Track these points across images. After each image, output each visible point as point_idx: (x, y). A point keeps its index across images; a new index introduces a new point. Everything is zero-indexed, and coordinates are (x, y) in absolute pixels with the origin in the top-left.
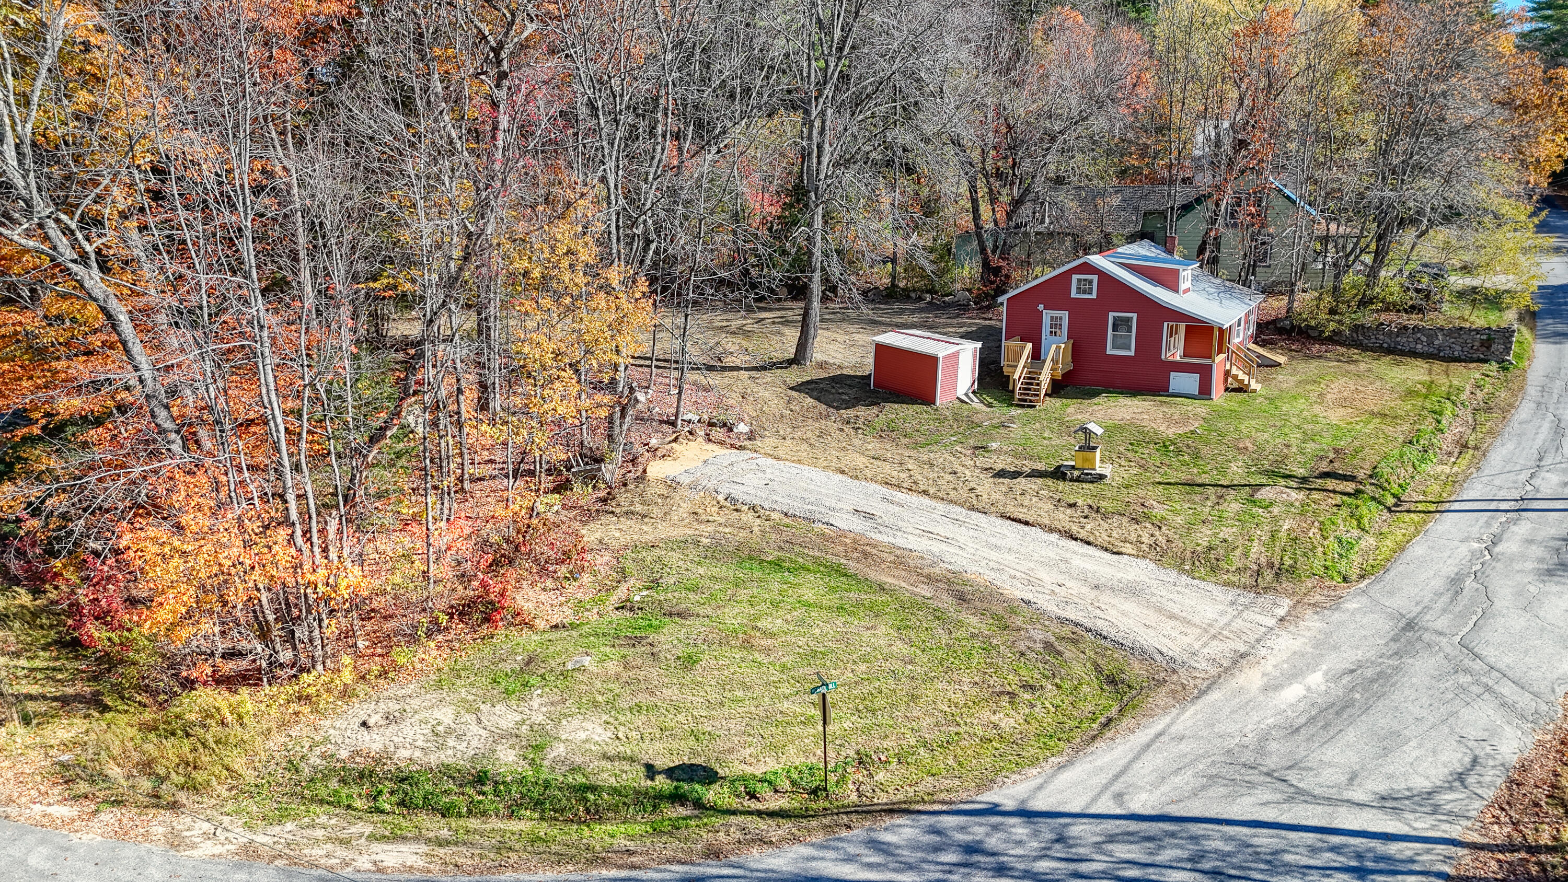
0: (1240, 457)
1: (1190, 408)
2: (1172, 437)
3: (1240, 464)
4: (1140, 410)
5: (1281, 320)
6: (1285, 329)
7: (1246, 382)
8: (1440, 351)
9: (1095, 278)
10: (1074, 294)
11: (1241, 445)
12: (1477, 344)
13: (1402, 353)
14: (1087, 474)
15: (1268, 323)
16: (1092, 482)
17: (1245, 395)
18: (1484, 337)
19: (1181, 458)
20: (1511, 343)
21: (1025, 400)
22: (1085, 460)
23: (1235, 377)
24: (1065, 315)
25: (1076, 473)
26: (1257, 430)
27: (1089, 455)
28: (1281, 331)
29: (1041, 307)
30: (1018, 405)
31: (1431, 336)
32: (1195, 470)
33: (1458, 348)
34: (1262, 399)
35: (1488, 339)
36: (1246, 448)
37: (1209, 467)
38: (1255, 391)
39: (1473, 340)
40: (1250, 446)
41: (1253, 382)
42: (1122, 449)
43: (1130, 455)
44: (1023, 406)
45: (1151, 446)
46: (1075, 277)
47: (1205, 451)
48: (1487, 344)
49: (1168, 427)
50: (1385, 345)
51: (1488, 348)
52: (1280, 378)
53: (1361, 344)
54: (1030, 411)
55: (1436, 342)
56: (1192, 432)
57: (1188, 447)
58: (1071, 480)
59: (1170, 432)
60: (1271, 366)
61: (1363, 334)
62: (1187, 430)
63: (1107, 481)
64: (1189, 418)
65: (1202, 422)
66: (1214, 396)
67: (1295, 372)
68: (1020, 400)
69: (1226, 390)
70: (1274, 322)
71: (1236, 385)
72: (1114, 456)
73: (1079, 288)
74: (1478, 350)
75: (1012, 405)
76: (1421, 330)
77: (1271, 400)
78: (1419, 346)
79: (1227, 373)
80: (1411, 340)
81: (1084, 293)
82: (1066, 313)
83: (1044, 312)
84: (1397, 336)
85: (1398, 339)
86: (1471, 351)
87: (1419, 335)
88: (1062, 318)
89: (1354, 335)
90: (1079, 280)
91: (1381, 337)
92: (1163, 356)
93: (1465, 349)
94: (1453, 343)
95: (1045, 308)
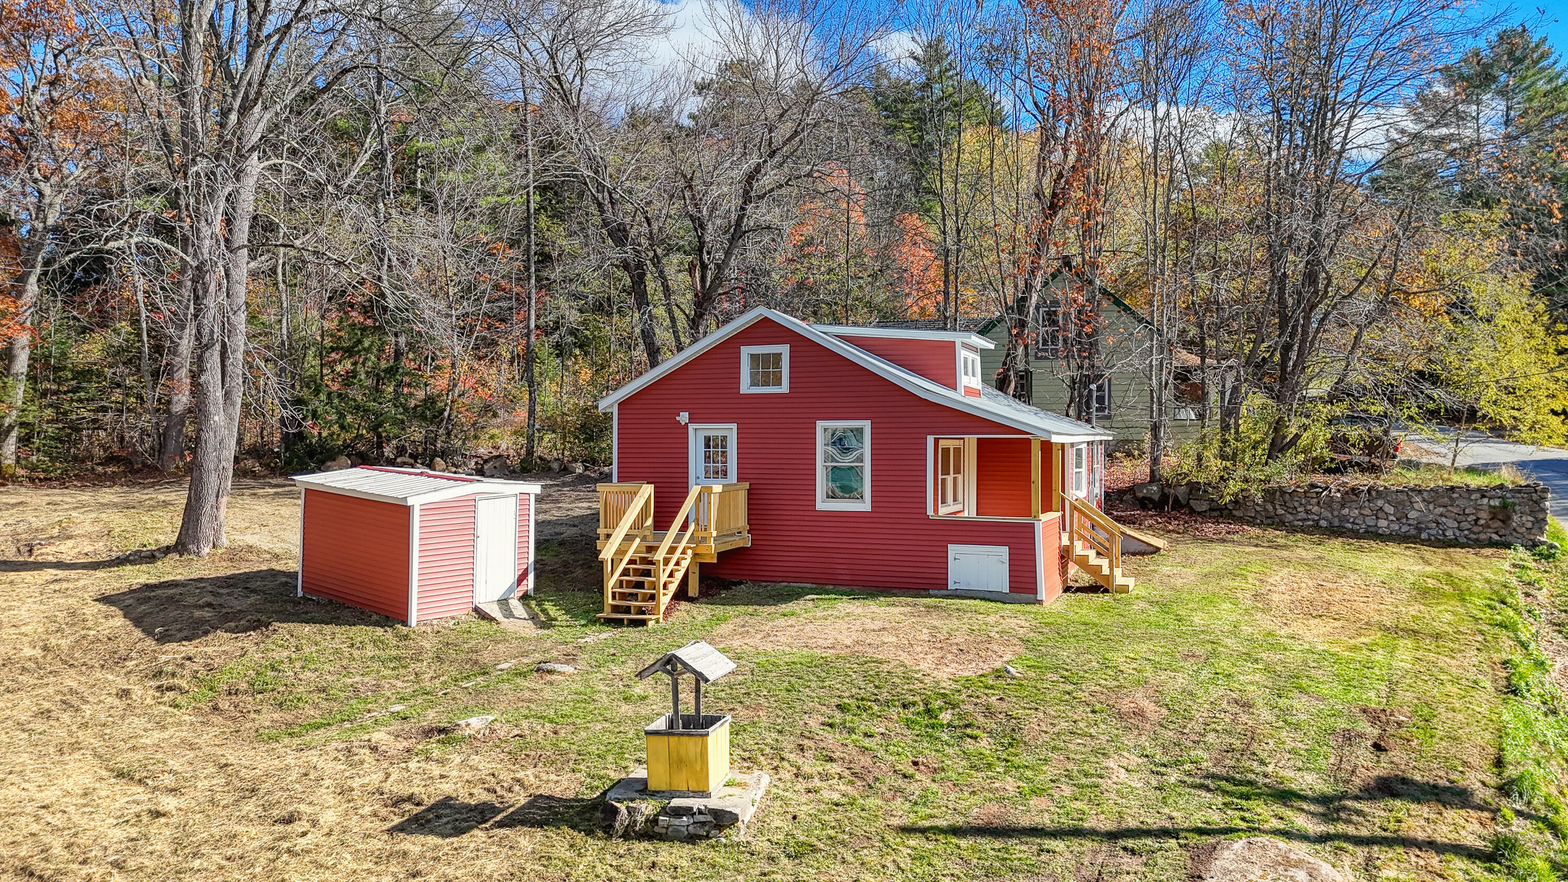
0: (1129, 740)
1: (991, 619)
2: (947, 686)
3: (1134, 760)
4: (878, 624)
5: (1143, 485)
6: (1151, 500)
7: (1106, 571)
8: (1420, 530)
9: (784, 350)
10: (745, 387)
11: (1126, 706)
12: (1484, 515)
13: (1356, 535)
14: (679, 812)
15: (1121, 492)
16: (691, 839)
17: (1107, 597)
18: (1496, 503)
19: (969, 745)
20: (1544, 510)
21: (627, 610)
22: (677, 763)
23: (1083, 562)
24: (730, 431)
25: (647, 808)
26: (1157, 667)
27: (689, 745)
28: (1144, 503)
29: (684, 417)
30: (609, 622)
31: (1402, 503)
32: (1010, 785)
33: (1452, 523)
34: (1142, 605)
35: (1504, 506)
36: (1140, 714)
37: (1049, 771)
38: (1124, 589)
39: (1477, 508)
40: (1149, 707)
41: (1118, 572)
42: (813, 723)
43: (832, 739)
44: (619, 623)
45: (893, 713)
46: (746, 352)
47: (1033, 724)
48: (1502, 514)
49: (940, 661)
50: (1323, 523)
51: (1506, 521)
52: (1166, 570)
53: (1283, 523)
54: (631, 633)
55: (1413, 515)
56: (998, 674)
57: (989, 712)
58: (626, 836)
59: (943, 674)
60: (1143, 554)
61: (1284, 505)
62: (986, 668)
63: (740, 834)
64: (990, 640)
65: (1020, 649)
66: (1042, 594)
67: (1188, 562)
68: (615, 609)
69: (1067, 589)
70: (1131, 490)
71: (1086, 579)
72: (788, 743)
73: (753, 376)
74: (1487, 526)
75: (594, 622)
76: (1383, 494)
77: (1164, 606)
78: (1383, 523)
79: (1065, 555)
80: (1367, 512)
81: (766, 384)
82: (734, 426)
83: (691, 427)
84: (1343, 506)
85: (1346, 511)
86: (1475, 529)
87: (1380, 503)
88: (724, 438)
89: (1269, 507)
90: (754, 357)
91: (1315, 509)
92: (930, 512)
93: (1465, 525)
94: (1441, 515)
95: (692, 420)
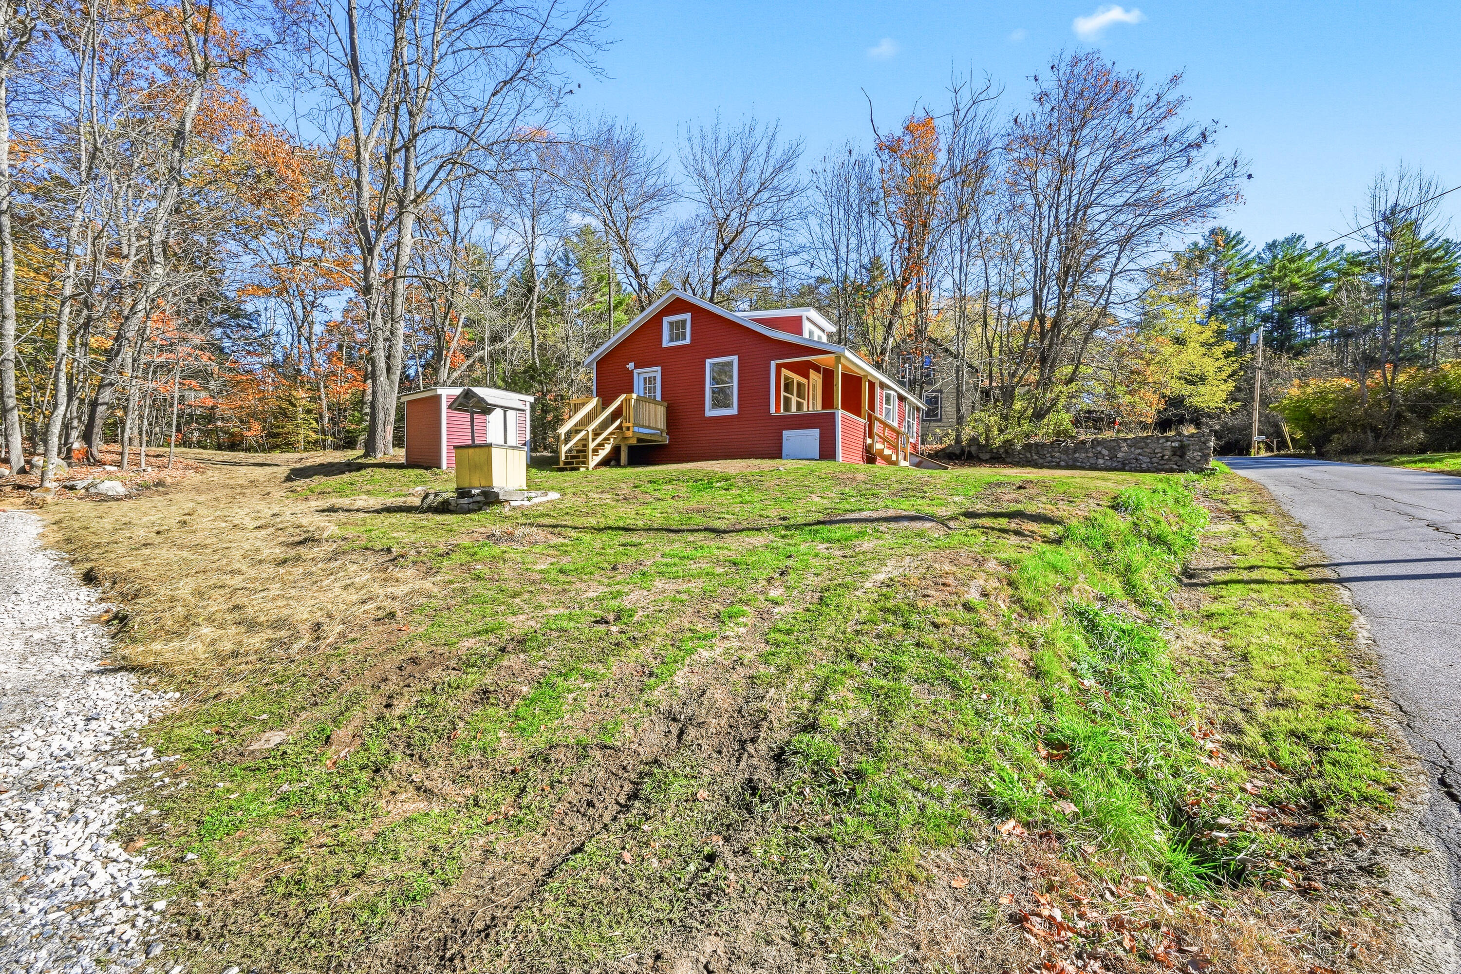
0: (836, 488)
3: (831, 495)
8: (1125, 464)
9: (687, 316)
10: (666, 343)
12: (1168, 453)
13: (1083, 468)
16: (469, 512)
18: (1176, 444)
20: (1208, 448)
24: (657, 372)
29: (631, 366)
31: (1113, 448)
33: (1146, 460)
35: (1182, 447)
39: (1164, 449)
45: (686, 483)
46: (666, 320)
47: (772, 483)
48: (1180, 452)
51: (1182, 456)
55: (1120, 455)
57: (748, 481)
66: (839, 458)
73: (670, 336)
74: (1170, 460)
76: (1101, 443)
78: (1101, 461)
79: (870, 451)
80: (1091, 455)
81: (677, 339)
82: (659, 368)
83: (636, 371)
84: (1075, 452)
85: (1077, 455)
86: (1162, 462)
87: (1099, 449)
88: (655, 378)
89: (1028, 455)
90: (671, 324)
91: (1057, 454)
92: (773, 410)
93: (1154, 460)
94: (1139, 454)
95: (636, 368)
